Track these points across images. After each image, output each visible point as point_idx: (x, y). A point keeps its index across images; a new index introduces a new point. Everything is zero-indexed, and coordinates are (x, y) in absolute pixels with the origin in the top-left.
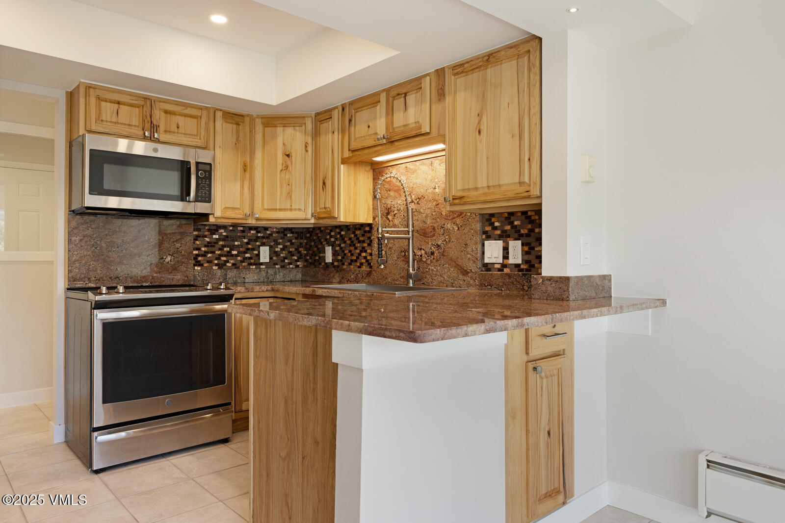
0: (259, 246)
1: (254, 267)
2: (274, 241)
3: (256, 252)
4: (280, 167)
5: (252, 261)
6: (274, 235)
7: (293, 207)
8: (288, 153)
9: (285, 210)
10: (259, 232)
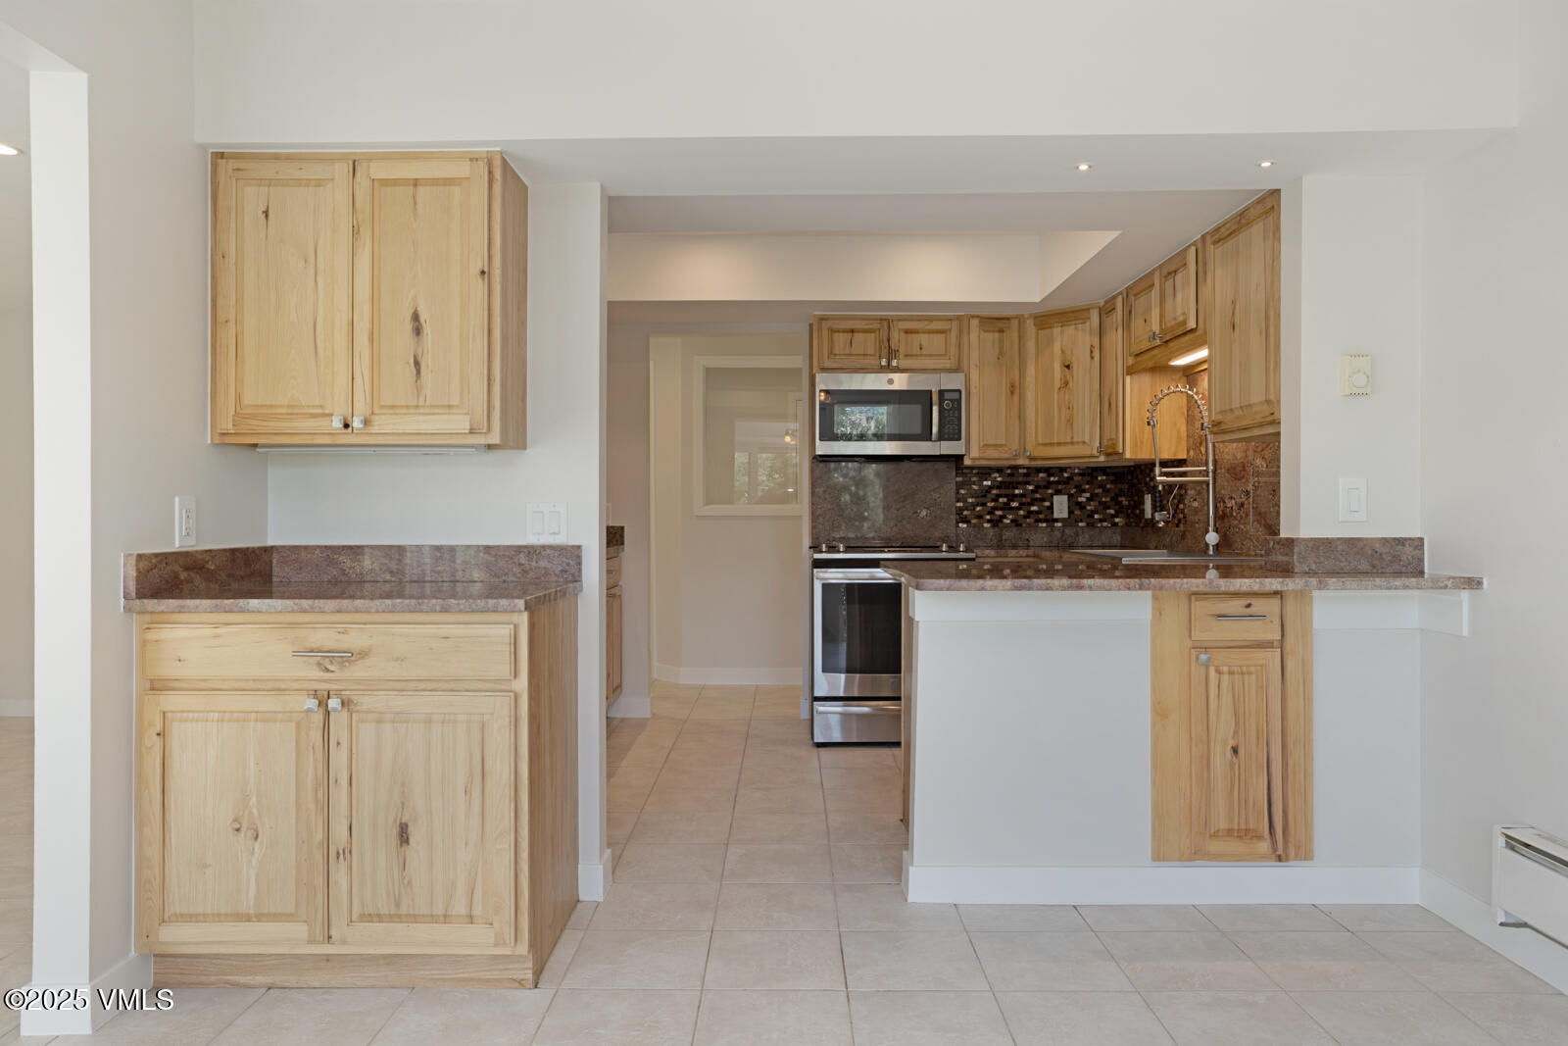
0: (1052, 495)
1: (1044, 525)
2: (1076, 487)
3: (1047, 504)
4: (1057, 384)
5: (1041, 516)
6: (1076, 478)
7: (1075, 440)
8: (1067, 364)
9: (1065, 444)
10: (1050, 475)
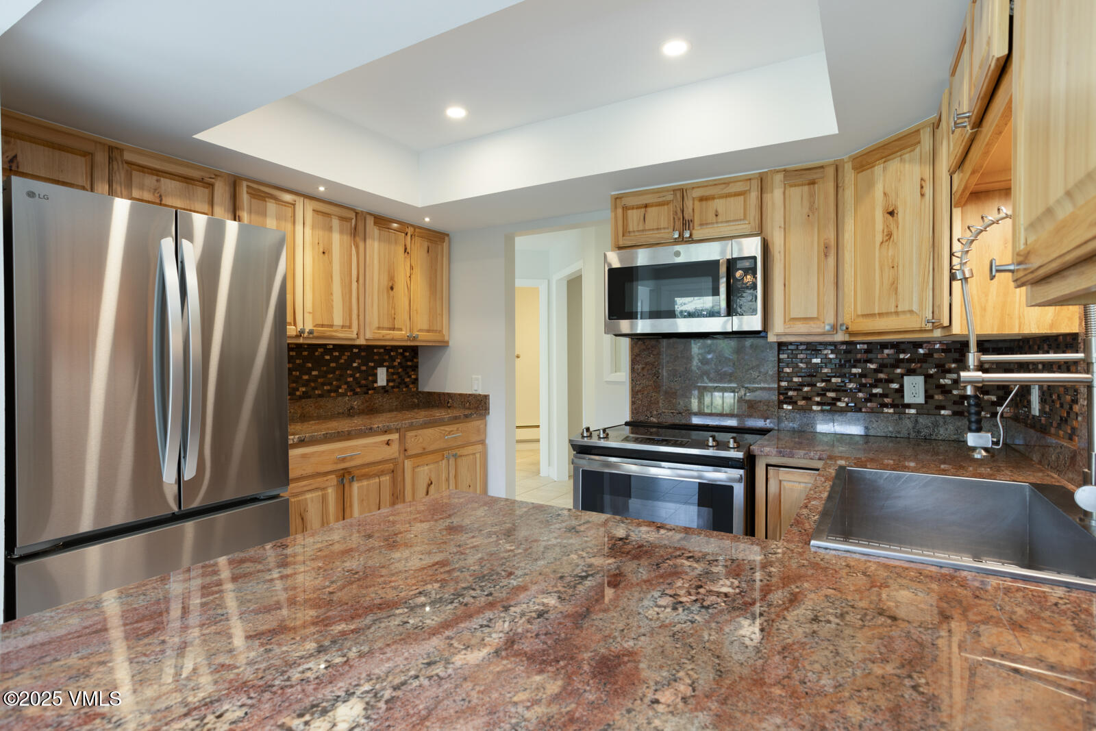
0: (902, 376)
1: (891, 411)
2: (937, 366)
3: (895, 386)
5: (887, 400)
6: (936, 356)
7: (900, 309)
8: (891, 209)
9: (888, 314)
10: (899, 352)
